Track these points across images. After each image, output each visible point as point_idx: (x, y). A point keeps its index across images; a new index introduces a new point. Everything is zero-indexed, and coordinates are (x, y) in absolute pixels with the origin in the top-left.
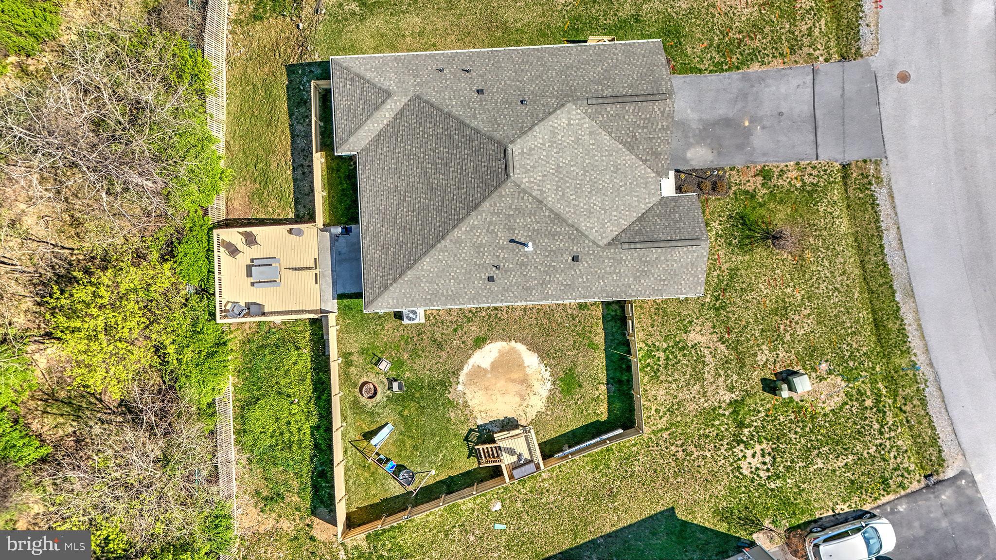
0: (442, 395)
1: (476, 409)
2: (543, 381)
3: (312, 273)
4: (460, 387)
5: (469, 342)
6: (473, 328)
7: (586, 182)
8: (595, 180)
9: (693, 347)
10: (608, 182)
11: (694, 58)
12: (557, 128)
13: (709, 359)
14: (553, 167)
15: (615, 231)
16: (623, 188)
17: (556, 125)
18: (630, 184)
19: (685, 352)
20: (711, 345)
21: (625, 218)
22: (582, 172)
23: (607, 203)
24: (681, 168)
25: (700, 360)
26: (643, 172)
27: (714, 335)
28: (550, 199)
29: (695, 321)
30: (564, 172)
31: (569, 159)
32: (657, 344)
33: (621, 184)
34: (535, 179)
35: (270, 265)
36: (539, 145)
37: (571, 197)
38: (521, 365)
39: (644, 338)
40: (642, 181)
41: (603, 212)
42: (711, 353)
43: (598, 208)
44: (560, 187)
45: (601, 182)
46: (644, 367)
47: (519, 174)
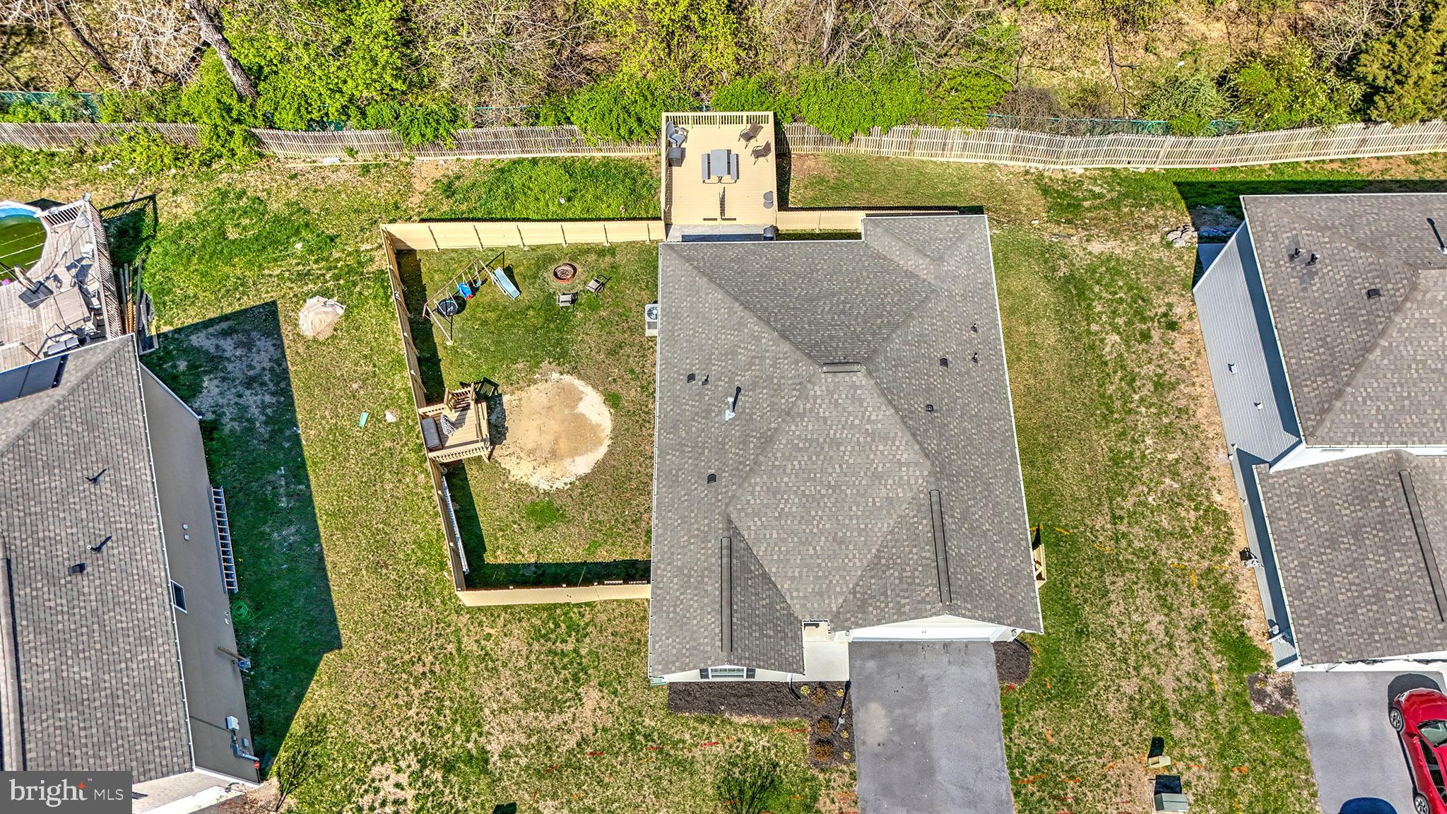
0: (549, 354)
1: (524, 394)
2: (554, 479)
3: (717, 214)
4: (555, 376)
5: (614, 388)
6: (633, 393)
7: (818, 488)
8: (822, 504)
9: (577, 694)
10: (821, 526)
11: (1028, 721)
12: (893, 444)
13: (557, 719)
14: (838, 436)
15: (749, 535)
16: (812, 552)
17: (897, 443)
18: (819, 565)
19: (571, 683)
20: (577, 724)
21: (769, 553)
22: (833, 483)
23: (789, 522)
24: (852, 691)
25: (557, 705)
26: (838, 589)
27: (592, 730)
28: (793, 428)
29: (616, 700)
30: (831, 453)
31: (851, 461)
32: (587, 640)
33: (818, 548)
34: (820, 405)
35: (729, 173)
36: (868, 414)
37: (796, 463)
38: (575, 452)
39: (597, 621)
40: (824, 586)
41: (777, 514)
42: (565, 723)
43: (782, 506)
44: (810, 445)
45: (820, 513)
46: (554, 618)
47: (826, 381)
